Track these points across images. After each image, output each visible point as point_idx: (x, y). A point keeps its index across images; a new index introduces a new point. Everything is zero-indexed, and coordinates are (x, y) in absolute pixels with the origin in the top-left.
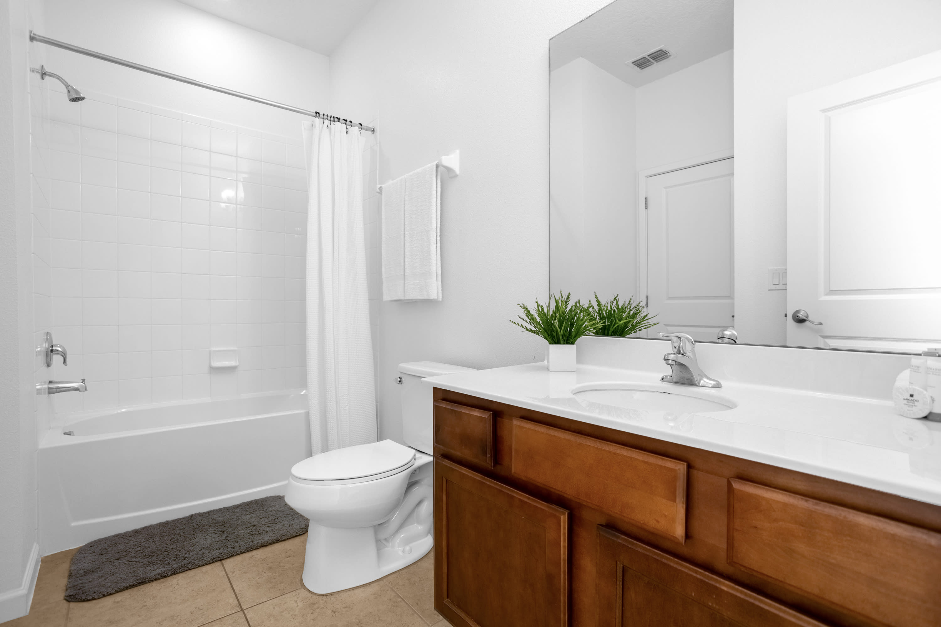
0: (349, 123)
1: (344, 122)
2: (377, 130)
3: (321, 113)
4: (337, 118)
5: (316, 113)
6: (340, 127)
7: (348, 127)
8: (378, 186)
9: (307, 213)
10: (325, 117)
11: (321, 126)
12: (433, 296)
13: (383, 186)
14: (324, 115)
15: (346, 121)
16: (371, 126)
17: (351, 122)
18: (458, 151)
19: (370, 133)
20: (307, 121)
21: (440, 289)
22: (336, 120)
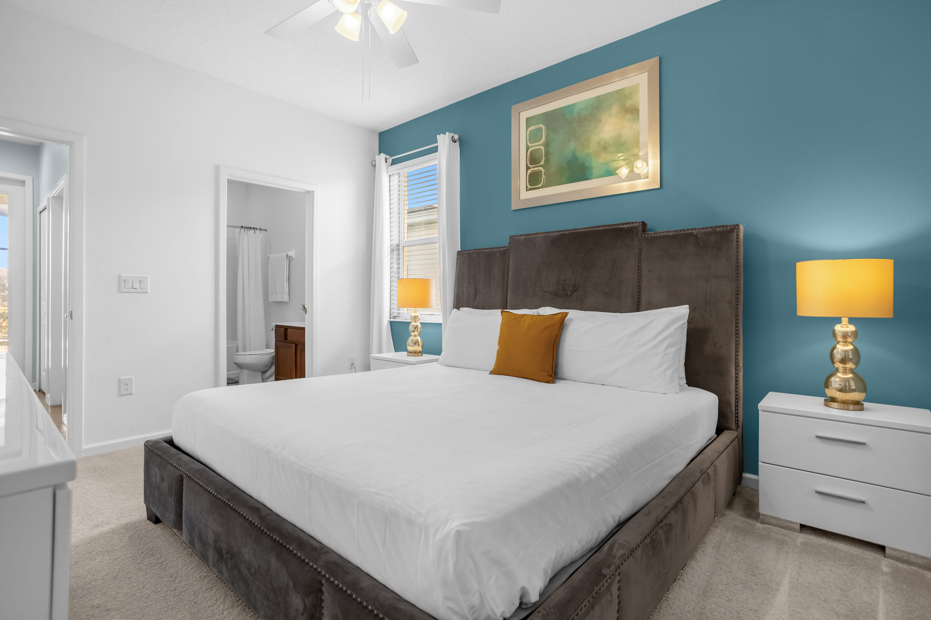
0: (255, 229)
1: (253, 228)
2: (268, 231)
3: (244, 226)
4: (250, 227)
5: (242, 227)
6: (252, 231)
7: (255, 230)
8: (268, 256)
9: (238, 260)
10: (245, 228)
11: (244, 232)
12: (286, 300)
13: (269, 256)
14: (245, 227)
15: (254, 228)
16: (265, 228)
17: (256, 228)
18: (294, 250)
19: (265, 231)
20: (238, 230)
21: (288, 298)
22: (250, 228)
